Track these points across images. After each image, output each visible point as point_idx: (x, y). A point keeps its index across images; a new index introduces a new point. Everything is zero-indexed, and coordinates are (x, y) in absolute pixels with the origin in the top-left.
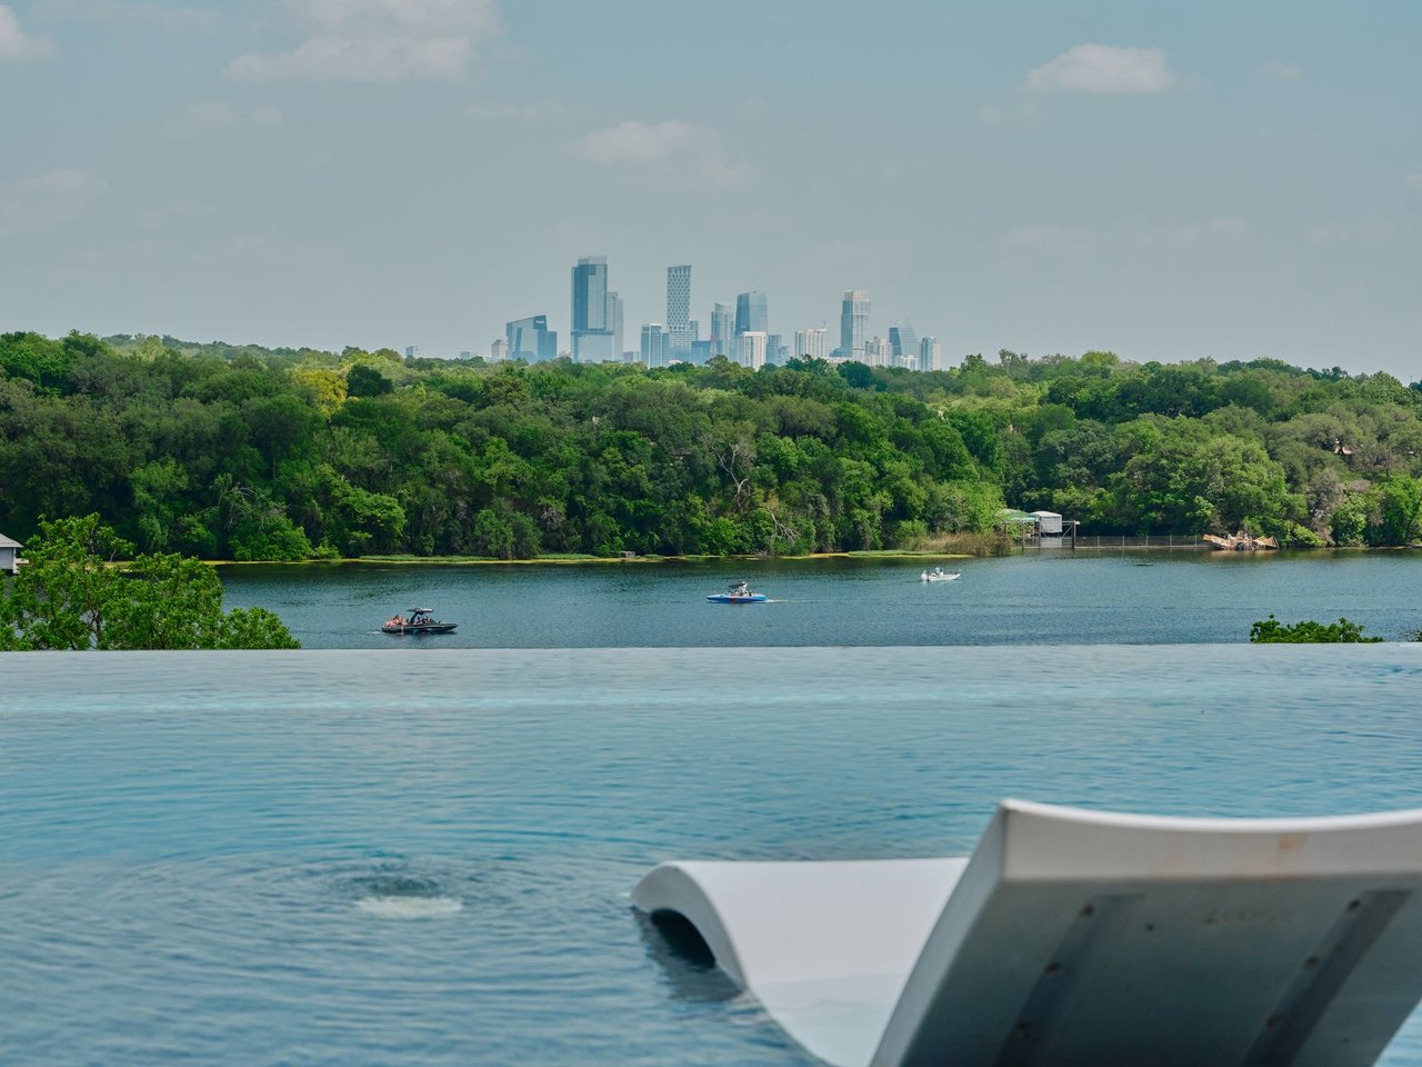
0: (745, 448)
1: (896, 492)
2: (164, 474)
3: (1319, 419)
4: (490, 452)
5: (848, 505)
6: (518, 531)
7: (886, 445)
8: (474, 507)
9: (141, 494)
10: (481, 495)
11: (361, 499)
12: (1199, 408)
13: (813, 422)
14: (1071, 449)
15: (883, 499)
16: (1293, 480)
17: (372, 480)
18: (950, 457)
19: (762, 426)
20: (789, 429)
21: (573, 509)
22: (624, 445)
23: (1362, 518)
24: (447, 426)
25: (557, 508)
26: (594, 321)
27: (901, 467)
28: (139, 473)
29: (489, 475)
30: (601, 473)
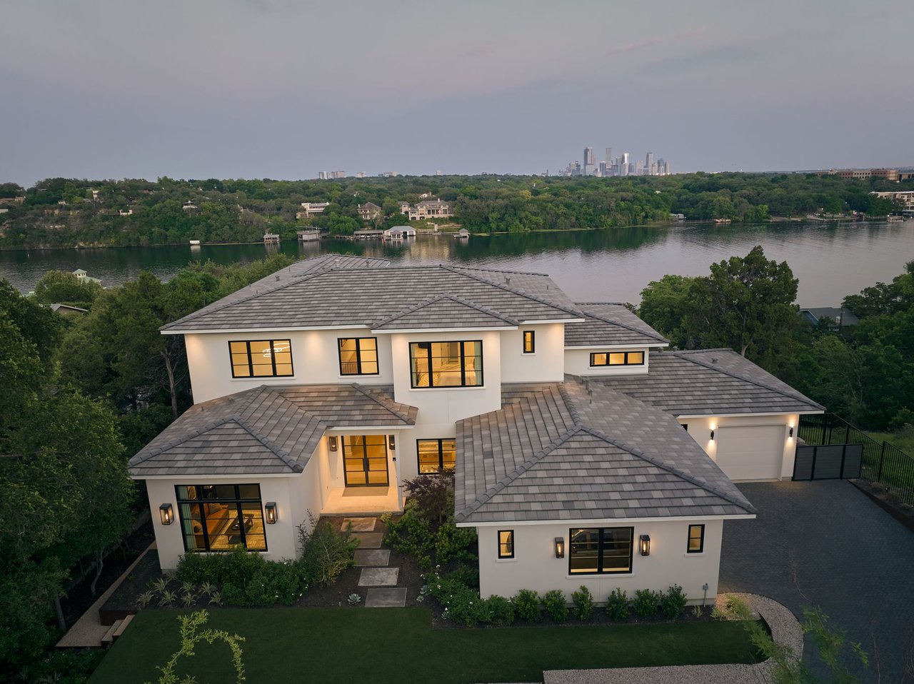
0: (613, 205)
1: (646, 212)
2: (495, 215)
3: (743, 191)
4: (560, 207)
5: (635, 216)
6: (566, 224)
7: (644, 202)
8: (557, 219)
9: (490, 219)
10: (558, 216)
11: (534, 218)
12: (716, 189)
13: (628, 198)
14: (687, 200)
15: (643, 214)
16: (735, 206)
17: (535, 214)
18: (659, 203)
19: (617, 199)
20: (623, 200)
21: (577, 219)
22: (588, 205)
23: (751, 214)
24: (551, 202)
25: (574, 219)
26: (589, 162)
27: (647, 207)
28: (490, 215)
29: (560, 212)
30: (583, 210)
